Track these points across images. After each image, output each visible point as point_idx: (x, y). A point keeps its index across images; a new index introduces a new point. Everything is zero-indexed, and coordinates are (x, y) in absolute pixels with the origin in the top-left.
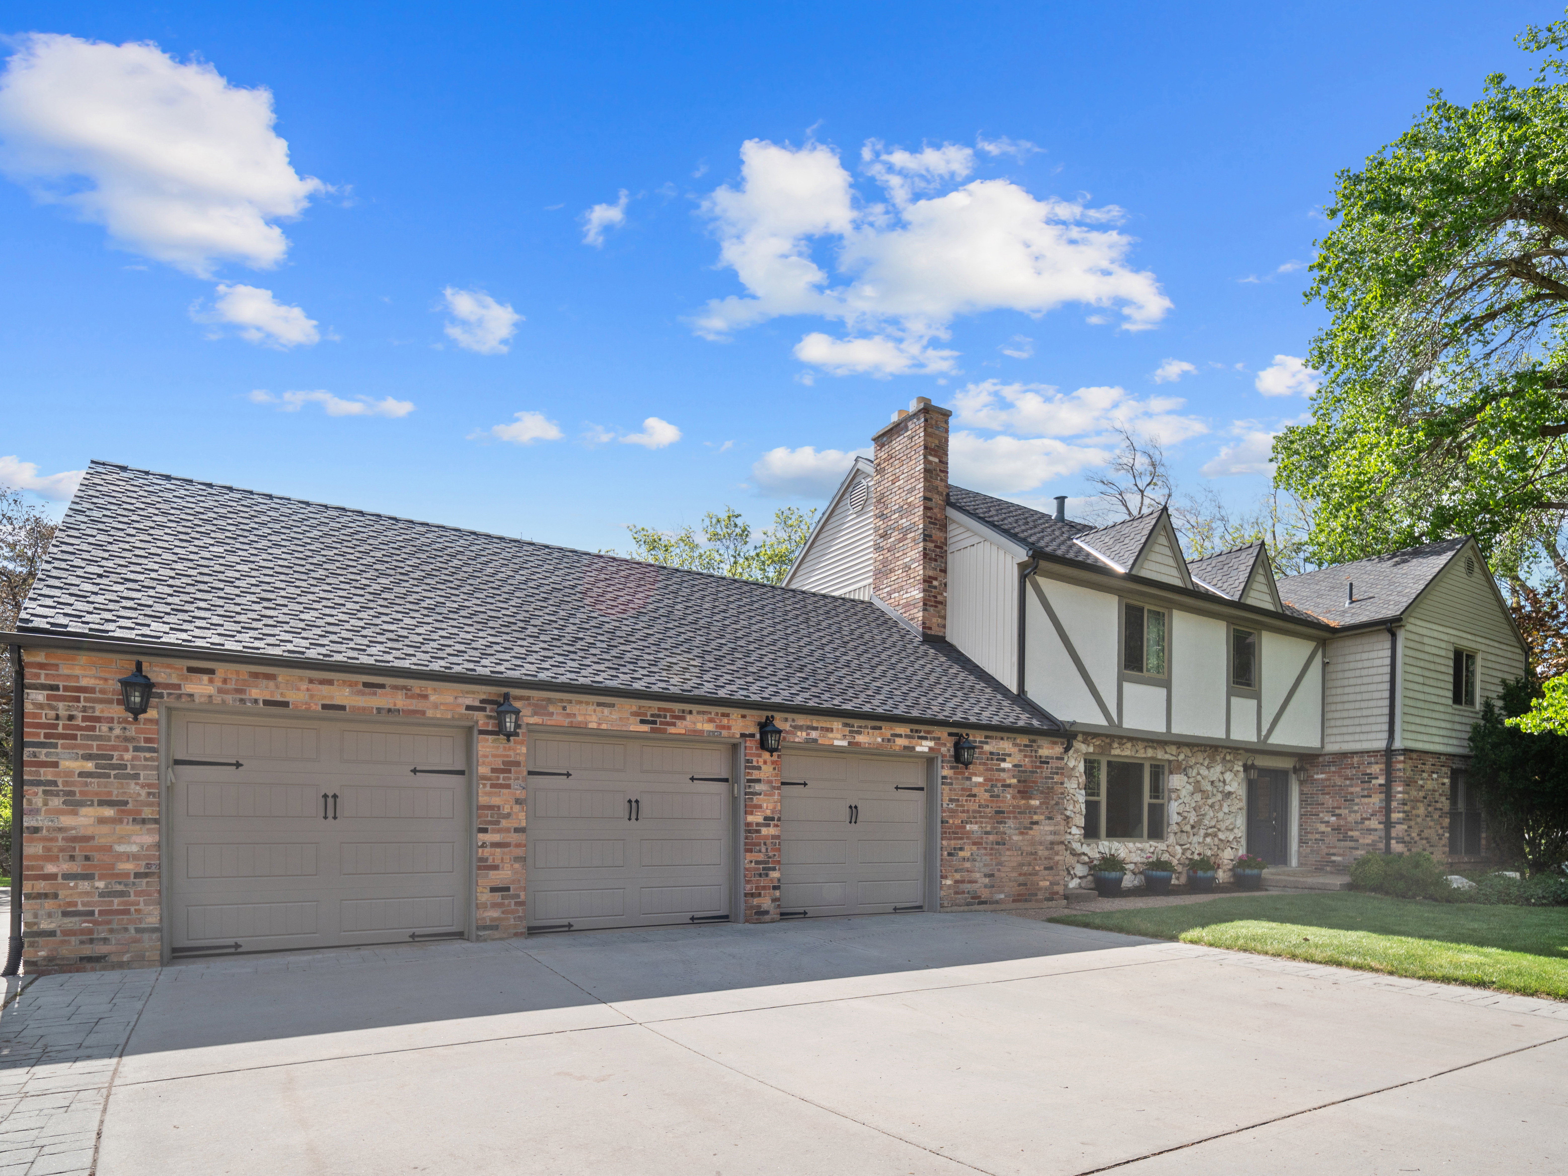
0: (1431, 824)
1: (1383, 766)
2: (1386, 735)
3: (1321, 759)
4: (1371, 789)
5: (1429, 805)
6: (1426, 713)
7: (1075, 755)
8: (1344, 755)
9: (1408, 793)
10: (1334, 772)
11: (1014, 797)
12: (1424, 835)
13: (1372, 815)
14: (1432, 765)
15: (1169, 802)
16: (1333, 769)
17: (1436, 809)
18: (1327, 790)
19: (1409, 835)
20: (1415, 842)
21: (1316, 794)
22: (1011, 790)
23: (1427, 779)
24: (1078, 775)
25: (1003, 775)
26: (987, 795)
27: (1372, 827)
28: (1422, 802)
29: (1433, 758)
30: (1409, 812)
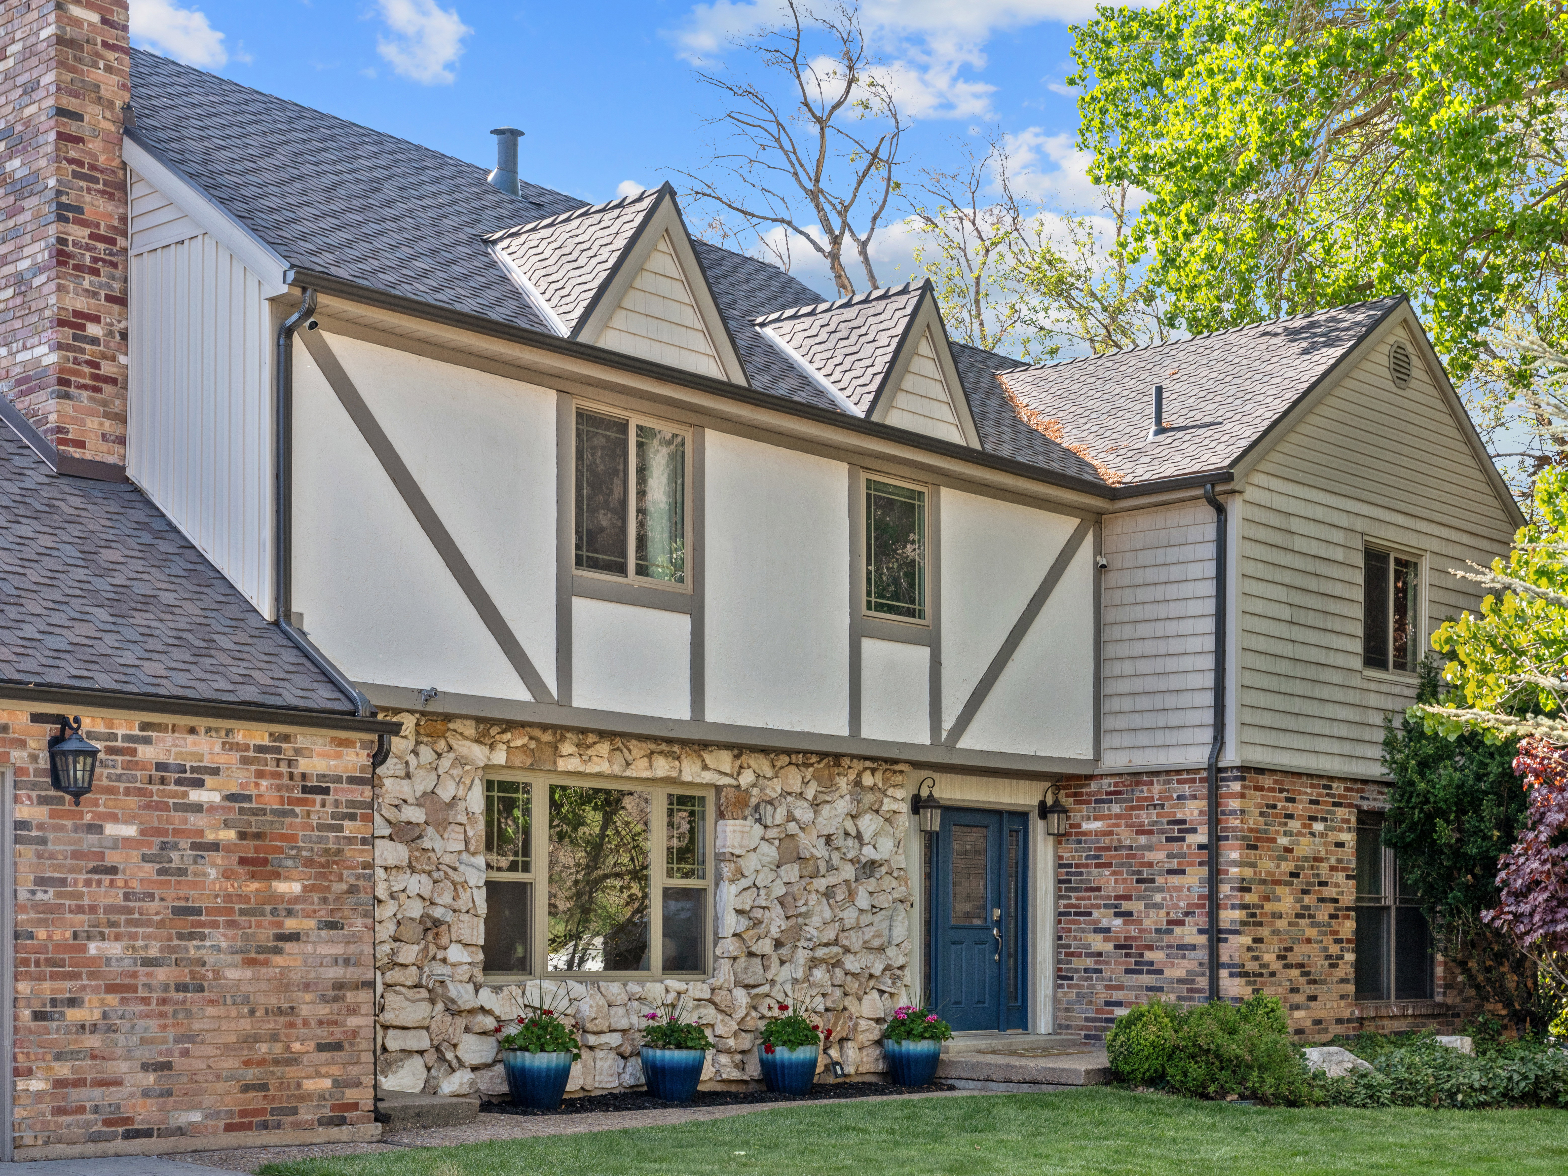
0: (1312, 933)
1: (1203, 804)
2: (1207, 735)
3: (1094, 786)
4: (1183, 855)
5: (1305, 892)
6: (1299, 688)
7: (456, 772)
8: (1137, 777)
9: (1253, 865)
10: (1118, 816)
11: (227, 875)
12: (1292, 958)
13: (1187, 914)
14: (1312, 802)
15: (717, 885)
16: (1116, 809)
17: (1322, 900)
18: (1106, 857)
19: (1256, 958)
20: (1273, 974)
21: (1087, 866)
22: (219, 858)
23: (1299, 834)
24: (462, 818)
25: (194, 820)
26: (149, 870)
27: (1188, 940)
28: (1289, 884)
29: (1312, 786)
30: (1255, 906)
